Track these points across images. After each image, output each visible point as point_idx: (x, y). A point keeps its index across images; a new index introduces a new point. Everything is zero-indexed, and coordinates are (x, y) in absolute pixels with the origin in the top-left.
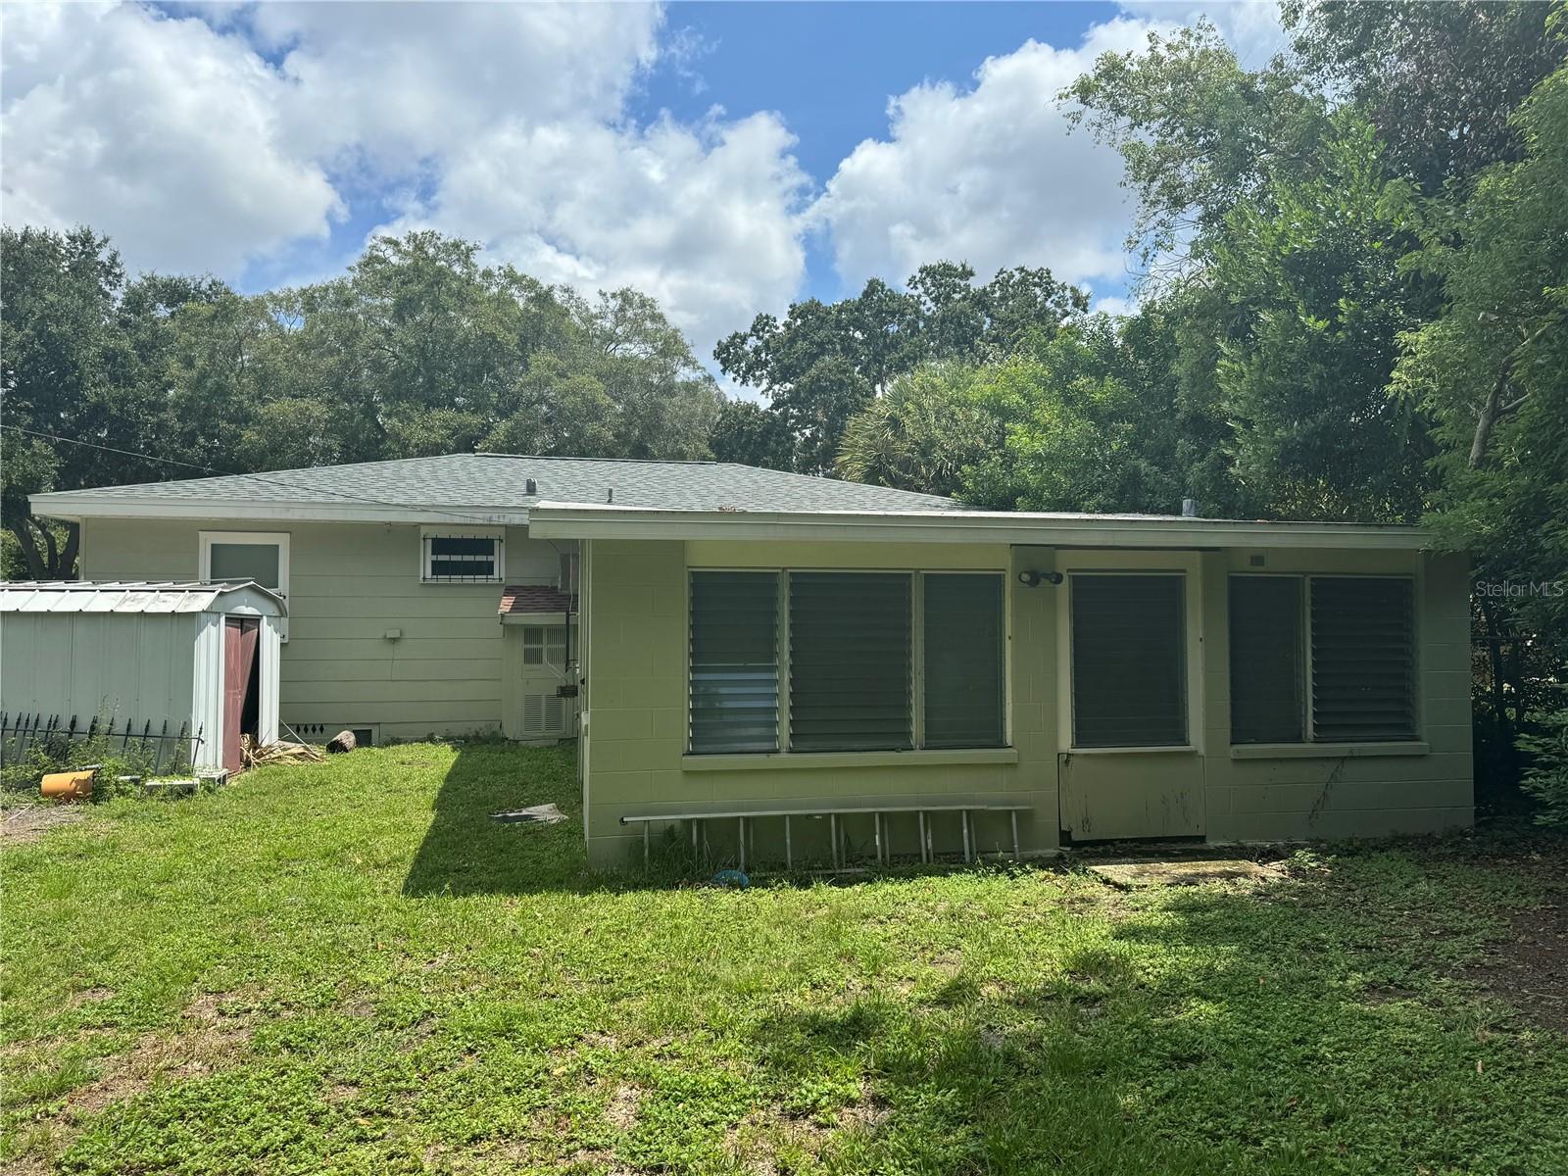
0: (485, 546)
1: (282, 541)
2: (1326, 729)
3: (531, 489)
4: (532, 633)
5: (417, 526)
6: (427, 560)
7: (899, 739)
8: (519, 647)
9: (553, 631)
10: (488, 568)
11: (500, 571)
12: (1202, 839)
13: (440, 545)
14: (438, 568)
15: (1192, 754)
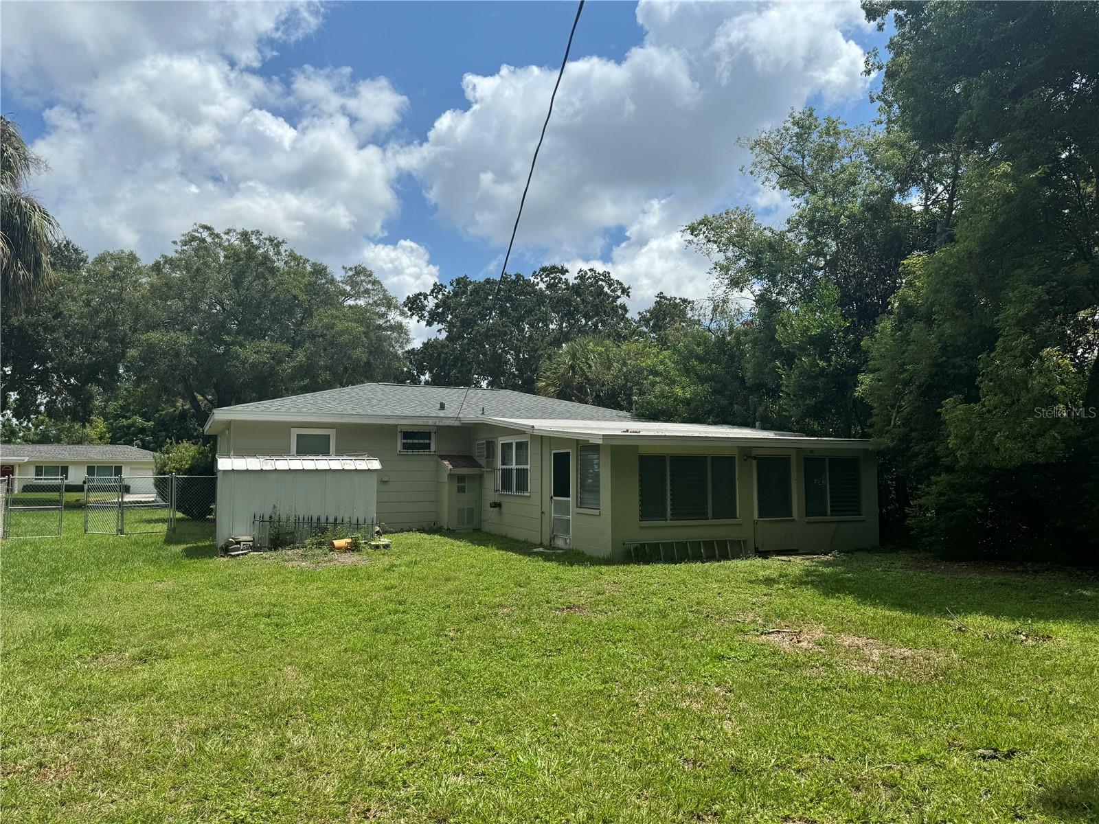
0: (427, 435)
1: (332, 433)
2: (834, 512)
3: (442, 406)
4: (461, 479)
5: (396, 425)
6: (400, 442)
7: (703, 515)
8: (455, 485)
9: (472, 477)
10: (428, 446)
11: (433, 448)
12: (797, 550)
13: (407, 435)
14: (405, 446)
15: (794, 520)
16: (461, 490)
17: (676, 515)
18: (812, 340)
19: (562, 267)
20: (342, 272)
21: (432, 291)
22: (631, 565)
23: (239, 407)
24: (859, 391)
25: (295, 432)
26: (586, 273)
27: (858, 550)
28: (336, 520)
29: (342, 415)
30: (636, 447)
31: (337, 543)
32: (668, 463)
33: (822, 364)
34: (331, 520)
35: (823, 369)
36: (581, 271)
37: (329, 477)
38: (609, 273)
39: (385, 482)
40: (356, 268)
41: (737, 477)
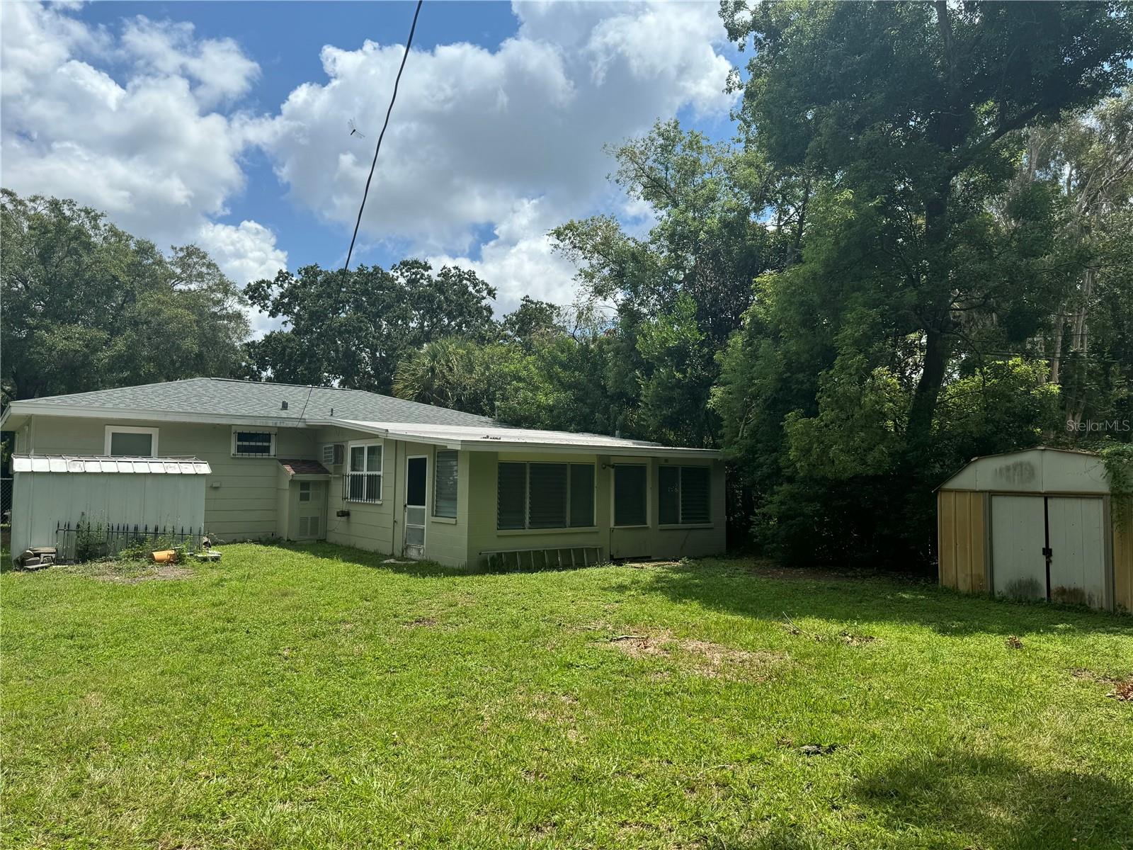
0: (266, 437)
1: (154, 432)
2: (686, 519)
3: (285, 406)
4: (305, 485)
5: (230, 426)
6: (234, 444)
7: (561, 523)
8: (298, 492)
9: (317, 484)
10: (267, 450)
11: (272, 452)
12: (650, 557)
13: (242, 436)
14: (241, 449)
15: (648, 528)
16: (304, 497)
17: (534, 524)
18: (670, 352)
19: (426, 263)
20: (172, 253)
21: (277, 279)
22: (487, 575)
23: (42, 400)
24: (711, 403)
25: (110, 430)
26: (450, 271)
27: (706, 557)
28: (156, 529)
29: (166, 413)
30: (496, 454)
31: (157, 555)
32: (528, 471)
33: (679, 375)
34: (151, 529)
35: (679, 380)
36: (444, 268)
37: (149, 481)
38: (474, 273)
39: (216, 488)
40: (187, 248)
41: (595, 485)
